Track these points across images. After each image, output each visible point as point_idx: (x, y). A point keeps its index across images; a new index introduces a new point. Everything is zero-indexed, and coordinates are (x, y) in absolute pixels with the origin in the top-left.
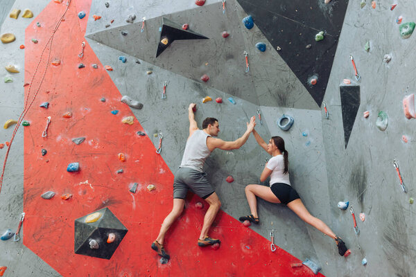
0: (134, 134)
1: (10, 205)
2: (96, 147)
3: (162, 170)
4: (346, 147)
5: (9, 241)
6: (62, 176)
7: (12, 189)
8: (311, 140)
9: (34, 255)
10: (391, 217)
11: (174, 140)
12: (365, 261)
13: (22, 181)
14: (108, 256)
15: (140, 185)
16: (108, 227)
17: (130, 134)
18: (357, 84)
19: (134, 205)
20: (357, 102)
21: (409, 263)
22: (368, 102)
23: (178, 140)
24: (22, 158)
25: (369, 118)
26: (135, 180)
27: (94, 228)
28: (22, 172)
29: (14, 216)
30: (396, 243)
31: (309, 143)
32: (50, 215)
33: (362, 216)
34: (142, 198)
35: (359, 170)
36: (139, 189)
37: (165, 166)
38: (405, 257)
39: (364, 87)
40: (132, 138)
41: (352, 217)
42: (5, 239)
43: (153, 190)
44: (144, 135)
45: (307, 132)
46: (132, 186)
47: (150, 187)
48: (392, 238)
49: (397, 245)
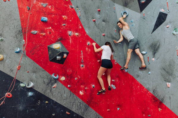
0: (68, 6)
1: (16, 35)
2: (53, 10)
3: (80, 26)
4: (152, 33)
5: (19, 54)
6: (39, 23)
7: (16, 27)
8: (134, 24)
9: (32, 61)
10: (168, 64)
11: (84, 13)
12: (150, 73)
13: (20, 23)
14: (63, 63)
15: (72, 33)
16: (64, 51)
17: (67, 6)
18: (167, 13)
19: (71, 42)
20: (164, 20)
21: (171, 79)
22: (170, 22)
23: (86, 13)
24: (18, 9)
25: (169, 28)
26: (70, 30)
27: (59, 52)
28: (19, 18)
29: (20, 41)
30: (167, 71)
31: (132, 26)
32: (36, 43)
33: (153, 59)
34: (73, 38)
35: (157, 44)
36: (72, 34)
37: (81, 25)
38: (170, 76)
39: (170, 16)
40: (68, 8)
41: (147, 58)
42: (17, 52)
43: (78, 35)
44: (73, 8)
45: (133, 20)
46: (70, 33)
47: (77, 34)
48: (166, 70)
49: (168, 72)
